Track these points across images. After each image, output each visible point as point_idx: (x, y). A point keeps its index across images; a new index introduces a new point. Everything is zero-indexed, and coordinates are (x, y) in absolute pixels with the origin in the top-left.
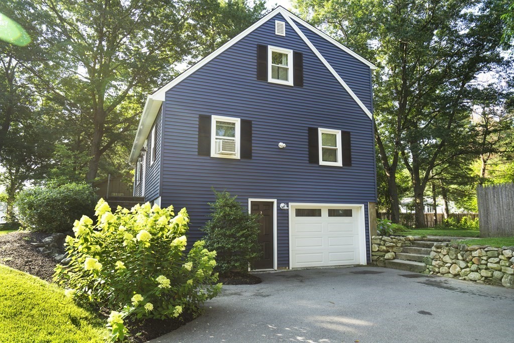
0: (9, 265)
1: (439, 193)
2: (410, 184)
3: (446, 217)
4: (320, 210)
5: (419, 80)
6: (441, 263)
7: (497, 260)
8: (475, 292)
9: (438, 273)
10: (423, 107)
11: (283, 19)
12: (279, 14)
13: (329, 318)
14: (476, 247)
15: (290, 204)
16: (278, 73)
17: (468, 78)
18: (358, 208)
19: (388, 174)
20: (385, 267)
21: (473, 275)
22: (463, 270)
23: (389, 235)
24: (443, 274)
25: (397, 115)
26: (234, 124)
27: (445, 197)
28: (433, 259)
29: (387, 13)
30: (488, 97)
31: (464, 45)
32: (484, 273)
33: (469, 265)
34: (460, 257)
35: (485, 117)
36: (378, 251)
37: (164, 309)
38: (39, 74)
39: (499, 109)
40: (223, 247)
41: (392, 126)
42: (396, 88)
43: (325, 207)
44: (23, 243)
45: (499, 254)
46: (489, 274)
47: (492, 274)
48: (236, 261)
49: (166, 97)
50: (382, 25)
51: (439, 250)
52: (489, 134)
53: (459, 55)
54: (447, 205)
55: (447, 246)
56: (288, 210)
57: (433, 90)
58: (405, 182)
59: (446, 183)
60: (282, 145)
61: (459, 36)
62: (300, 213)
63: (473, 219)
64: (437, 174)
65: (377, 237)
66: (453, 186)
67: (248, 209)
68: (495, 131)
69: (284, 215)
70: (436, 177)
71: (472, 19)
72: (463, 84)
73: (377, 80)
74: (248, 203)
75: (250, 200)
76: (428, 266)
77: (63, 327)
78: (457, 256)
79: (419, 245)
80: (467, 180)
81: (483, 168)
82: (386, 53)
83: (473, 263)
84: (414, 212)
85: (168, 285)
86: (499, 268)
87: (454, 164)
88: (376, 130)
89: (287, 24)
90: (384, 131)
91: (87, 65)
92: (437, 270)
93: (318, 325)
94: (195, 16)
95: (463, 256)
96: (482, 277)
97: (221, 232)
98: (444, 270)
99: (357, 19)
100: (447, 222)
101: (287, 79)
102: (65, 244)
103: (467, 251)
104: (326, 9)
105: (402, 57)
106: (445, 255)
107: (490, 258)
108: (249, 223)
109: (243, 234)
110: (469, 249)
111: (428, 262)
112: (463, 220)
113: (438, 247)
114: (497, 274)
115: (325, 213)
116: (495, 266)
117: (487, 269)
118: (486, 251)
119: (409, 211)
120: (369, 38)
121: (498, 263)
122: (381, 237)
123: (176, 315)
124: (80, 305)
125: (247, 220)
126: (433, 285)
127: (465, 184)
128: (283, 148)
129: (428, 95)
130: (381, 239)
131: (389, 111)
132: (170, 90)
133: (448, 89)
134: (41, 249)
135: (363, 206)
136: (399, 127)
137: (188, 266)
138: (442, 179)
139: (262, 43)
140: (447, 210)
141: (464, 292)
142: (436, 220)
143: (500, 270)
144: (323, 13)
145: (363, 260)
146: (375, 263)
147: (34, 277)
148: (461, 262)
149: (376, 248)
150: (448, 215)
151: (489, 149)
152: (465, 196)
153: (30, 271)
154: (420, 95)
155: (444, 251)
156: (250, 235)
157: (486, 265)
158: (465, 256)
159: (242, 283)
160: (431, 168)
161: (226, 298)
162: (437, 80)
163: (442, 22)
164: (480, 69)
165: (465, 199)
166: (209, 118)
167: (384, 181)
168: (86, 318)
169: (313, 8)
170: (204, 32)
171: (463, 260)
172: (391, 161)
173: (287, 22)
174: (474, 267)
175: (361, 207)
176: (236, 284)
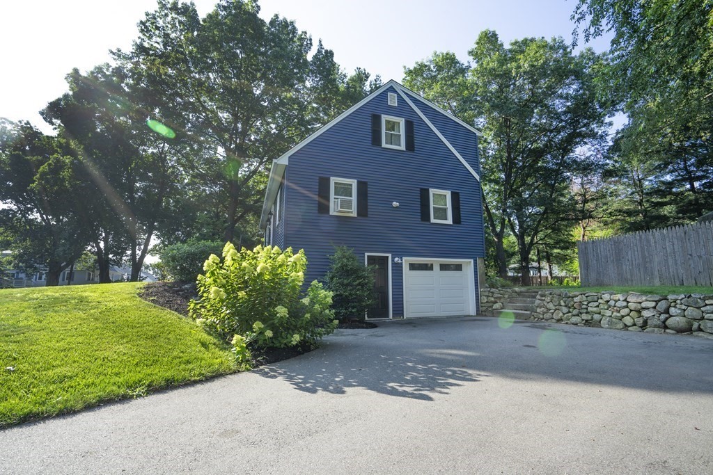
0: (154, 303)
1: (543, 257)
2: (517, 249)
3: (549, 279)
4: (432, 265)
5: (523, 152)
6: (545, 310)
7: (596, 304)
8: (576, 332)
9: (542, 319)
10: (527, 178)
11: (395, 91)
12: (391, 87)
13: (438, 351)
14: (577, 293)
15: (404, 258)
16: (391, 139)
17: (567, 151)
18: (467, 263)
19: (496, 240)
20: (493, 316)
21: (574, 319)
22: (566, 315)
23: (497, 288)
24: (547, 320)
25: (503, 185)
26: (351, 185)
27: (549, 261)
28: (537, 307)
29: (491, 92)
30: (585, 168)
31: (562, 121)
32: (585, 317)
33: (571, 310)
34: (563, 303)
35: (583, 187)
36: (487, 302)
37: (283, 338)
38: (186, 156)
39: (596, 179)
40: (341, 295)
41: (499, 195)
42: (502, 161)
43: (436, 261)
44: (166, 288)
45: (598, 298)
46: (589, 317)
47: (592, 317)
48: (353, 308)
49: (289, 161)
50: (487, 104)
51: (543, 298)
52: (587, 203)
53: (558, 130)
54: (550, 268)
55: (551, 294)
56: (402, 263)
57: (536, 162)
58: (512, 247)
59: (550, 247)
60: (395, 204)
61: (556, 114)
62: (413, 267)
63: (575, 281)
64: (541, 240)
65: (486, 289)
66: (556, 251)
67: (364, 263)
68: (593, 199)
69: (398, 268)
70: (540, 242)
71: (567, 98)
72: (563, 157)
73: (484, 154)
74: (364, 257)
75: (366, 254)
76: (533, 313)
77: (193, 348)
78: (560, 303)
79: (524, 296)
80: (568, 245)
81: (582, 233)
82: (491, 130)
83: (575, 308)
84: (519, 275)
85: (286, 314)
86: (598, 312)
87: (556, 230)
88: (484, 199)
89: (399, 96)
90: (492, 200)
91: (224, 145)
92: (541, 316)
93: (428, 355)
94: (318, 100)
95: (565, 303)
96: (583, 320)
97: (340, 280)
98: (548, 316)
99: (463, 99)
100: (551, 283)
101: (400, 145)
102: (197, 282)
103: (569, 297)
104: (435, 90)
105: (506, 132)
106: (548, 303)
107: (590, 302)
108: (365, 274)
109: (360, 283)
110: (571, 295)
111: (533, 310)
112: (565, 281)
113: (542, 296)
114: (597, 317)
115: (436, 268)
116: (595, 309)
117: (587, 313)
118: (587, 297)
119: (516, 274)
120: (476, 116)
121: (598, 306)
122: (489, 289)
123: (294, 343)
124: (209, 334)
125: (364, 270)
126: (537, 328)
127: (567, 248)
128: (397, 207)
129: (531, 166)
130: (489, 291)
131: (496, 182)
132: (292, 155)
133: (549, 161)
134: (181, 293)
135: (472, 261)
136: (506, 195)
137: (306, 301)
138: (545, 244)
139: (377, 113)
140: (551, 273)
141: (566, 332)
142: (541, 282)
143: (599, 313)
144: (432, 93)
145: (472, 310)
146: (484, 313)
147: (173, 312)
148: (564, 308)
149: (485, 299)
150: (552, 278)
151: (587, 215)
152: (567, 259)
153: (170, 308)
154: (523, 167)
155: (548, 299)
156: (366, 284)
157: (587, 309)
158: (567, 302)
159: (359, 328)
160: (536, 233)
161: (343, 337)
162: (538, 154)
163: (541, 101)
164: (577, 143)
165: (567, 263)
166: (328, 180)
167: (493, 247)
168: (214, 344)
169: (424, 90)
170: (326, 114)
171: (566, 306)
172: (498, 229)
173: (398, 94)
174: (575, 312)
175: (470, 262)
176: (353, 328)
